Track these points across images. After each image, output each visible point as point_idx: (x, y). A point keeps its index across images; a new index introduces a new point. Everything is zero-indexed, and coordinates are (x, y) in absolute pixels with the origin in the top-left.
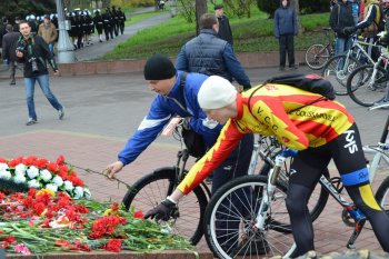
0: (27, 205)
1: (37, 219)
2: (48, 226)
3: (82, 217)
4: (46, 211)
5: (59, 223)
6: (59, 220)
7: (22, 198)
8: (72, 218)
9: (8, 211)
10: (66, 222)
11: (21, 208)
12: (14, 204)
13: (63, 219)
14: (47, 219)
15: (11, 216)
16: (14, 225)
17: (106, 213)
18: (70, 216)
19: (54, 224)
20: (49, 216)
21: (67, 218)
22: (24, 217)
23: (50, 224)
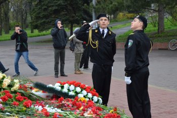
0: (74, 104)
1: (78, 111)
2: (83, 115)
3: (99, 112)
4: (82, 108)
5: (89, 114)
6: (88, 113)
7: (71, 101)
8: (95, 112)
9: (65, 106)
10: (92, 114)
11: (71, 105)
12: (68, 103)
13: (90, 112)
14: (83, 112)
15: (66, 109)
16: (67, 113)
17: (111, 112)
18: (94, 111)
19: (86, 115)
20: (84, 110)
21: (92, 112)
22: (72, 110)
23: (84, 114)
